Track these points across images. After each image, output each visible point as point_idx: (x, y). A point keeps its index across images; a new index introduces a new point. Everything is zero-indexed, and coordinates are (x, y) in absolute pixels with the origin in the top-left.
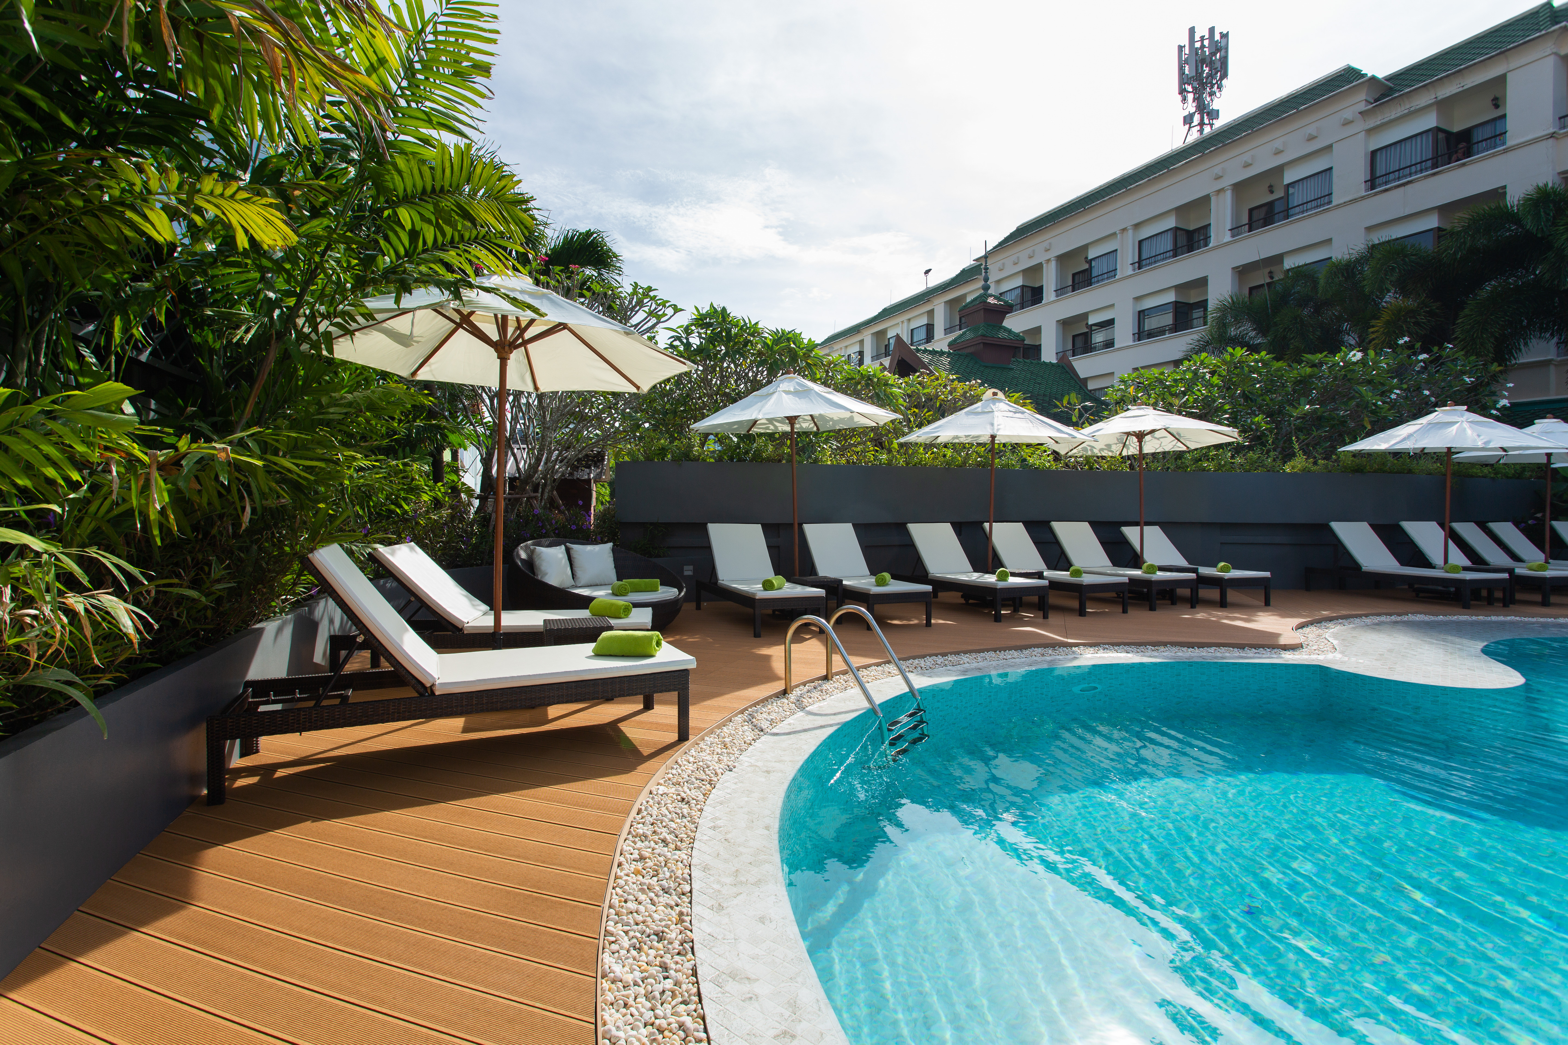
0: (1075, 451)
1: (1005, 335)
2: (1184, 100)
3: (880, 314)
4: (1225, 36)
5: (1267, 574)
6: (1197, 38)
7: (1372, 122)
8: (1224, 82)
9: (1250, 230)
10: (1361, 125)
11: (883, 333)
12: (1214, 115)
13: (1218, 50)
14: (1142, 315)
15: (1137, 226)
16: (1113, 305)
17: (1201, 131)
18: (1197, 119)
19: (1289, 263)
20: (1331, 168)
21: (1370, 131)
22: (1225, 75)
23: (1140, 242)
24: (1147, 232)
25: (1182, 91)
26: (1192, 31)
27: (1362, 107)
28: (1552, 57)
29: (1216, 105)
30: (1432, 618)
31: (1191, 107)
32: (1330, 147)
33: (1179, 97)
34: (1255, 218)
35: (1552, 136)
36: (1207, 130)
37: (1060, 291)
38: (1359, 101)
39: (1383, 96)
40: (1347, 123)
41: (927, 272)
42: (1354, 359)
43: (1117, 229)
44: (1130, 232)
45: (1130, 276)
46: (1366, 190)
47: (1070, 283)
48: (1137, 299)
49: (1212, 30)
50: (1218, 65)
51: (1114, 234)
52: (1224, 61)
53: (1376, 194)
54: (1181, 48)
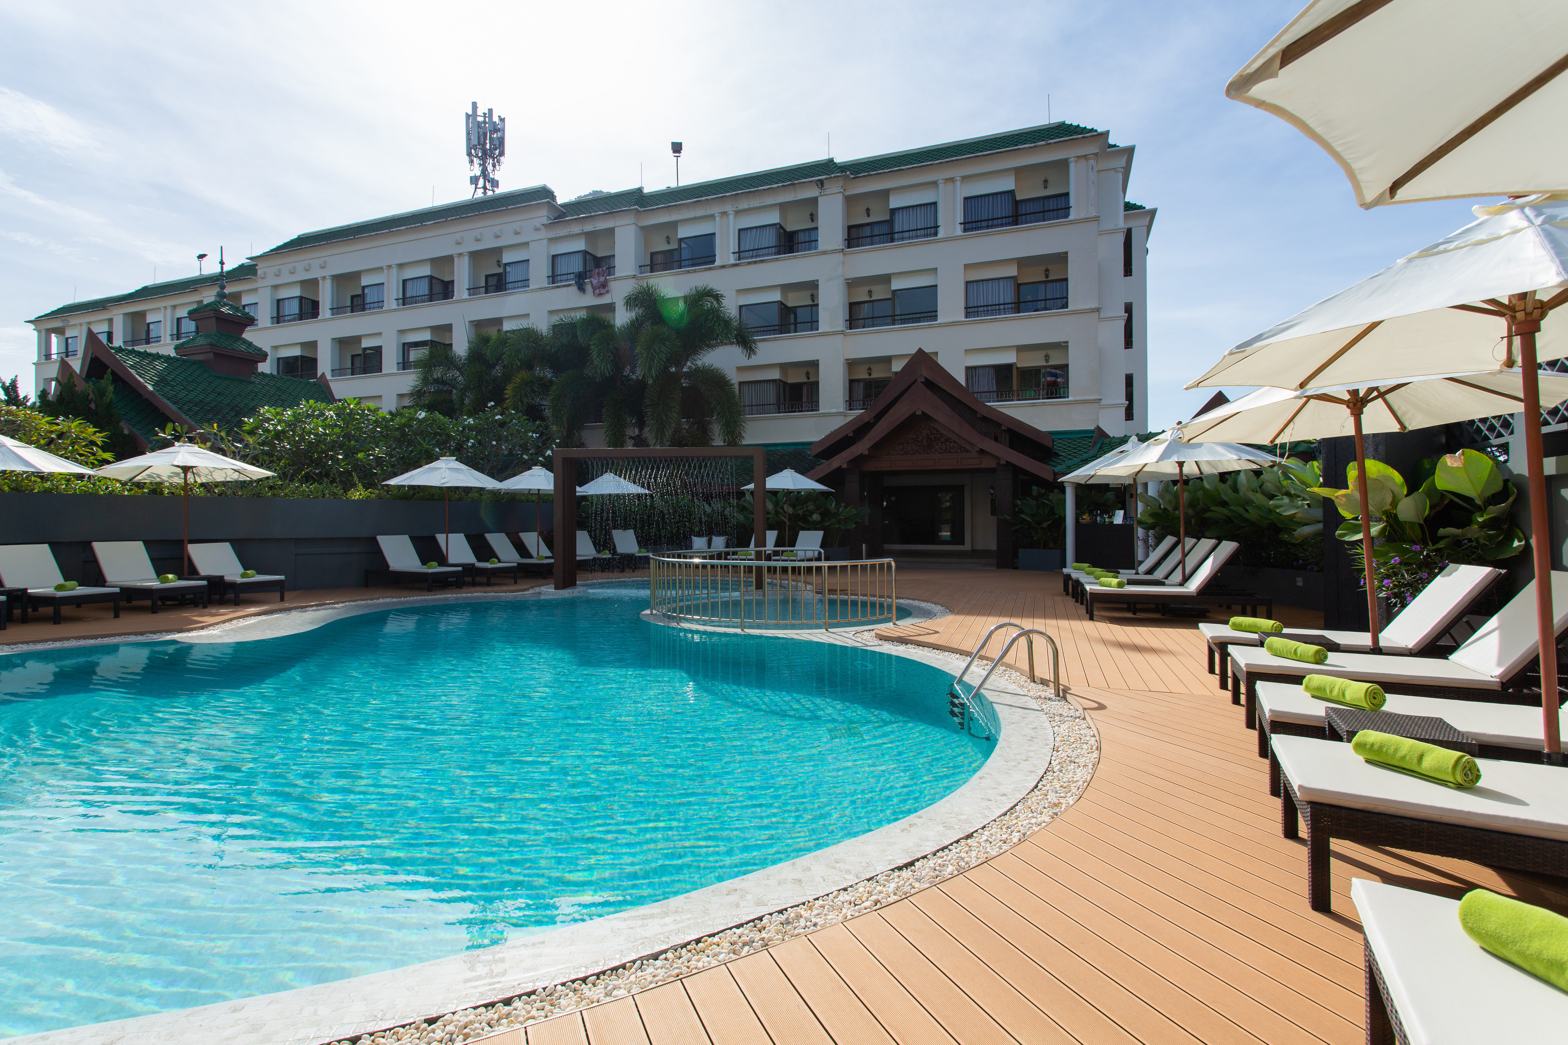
0: (139, 477)
1: (243, 347)
2: (472, 162)
3: (137, 291)
4: (502, 120)
5: (282, 577)
6: (480, 112)
7: (552, 234)
8: (502, 158)
9: (486, 293)
10: (545, 234)
11: (142, 315)
12: (495, 184)
13: (496, 130)
14: (407, 347)
15: (401, 266)
16: (380, 334)
17: (485, 193)
18: (481, 182)
19: (507, 326)
20: (528, 260)
21: (551, 240)
22: (502, 154)
23: (405, 282)
24: (410, 273)
25: (469, 154)
26: (475, 106)
27: (545, 221)
28: (633, 227)
29: (497, 175)
30: (394, 600)
31: (477, 171)
32: (527, 244)
33: (467, 158)
34: (490, 284)
35: (634, 277)
36: (490, 193)
37: (337, 310)
38: (542, 216)
39: (559, 217)
40: (537, 229)
41: (201, 257)
42: (420, 417)
43: (384, 264)
44: (395, 270)
45: (394, 310)
46: (549, 283)
47: (349, 304)
48: (402, 332)
49: (490, 111)
50: (497, 142)
51: (381, 268)
52: (502, 141)
53: (553, 288)
54: (468, 116)
